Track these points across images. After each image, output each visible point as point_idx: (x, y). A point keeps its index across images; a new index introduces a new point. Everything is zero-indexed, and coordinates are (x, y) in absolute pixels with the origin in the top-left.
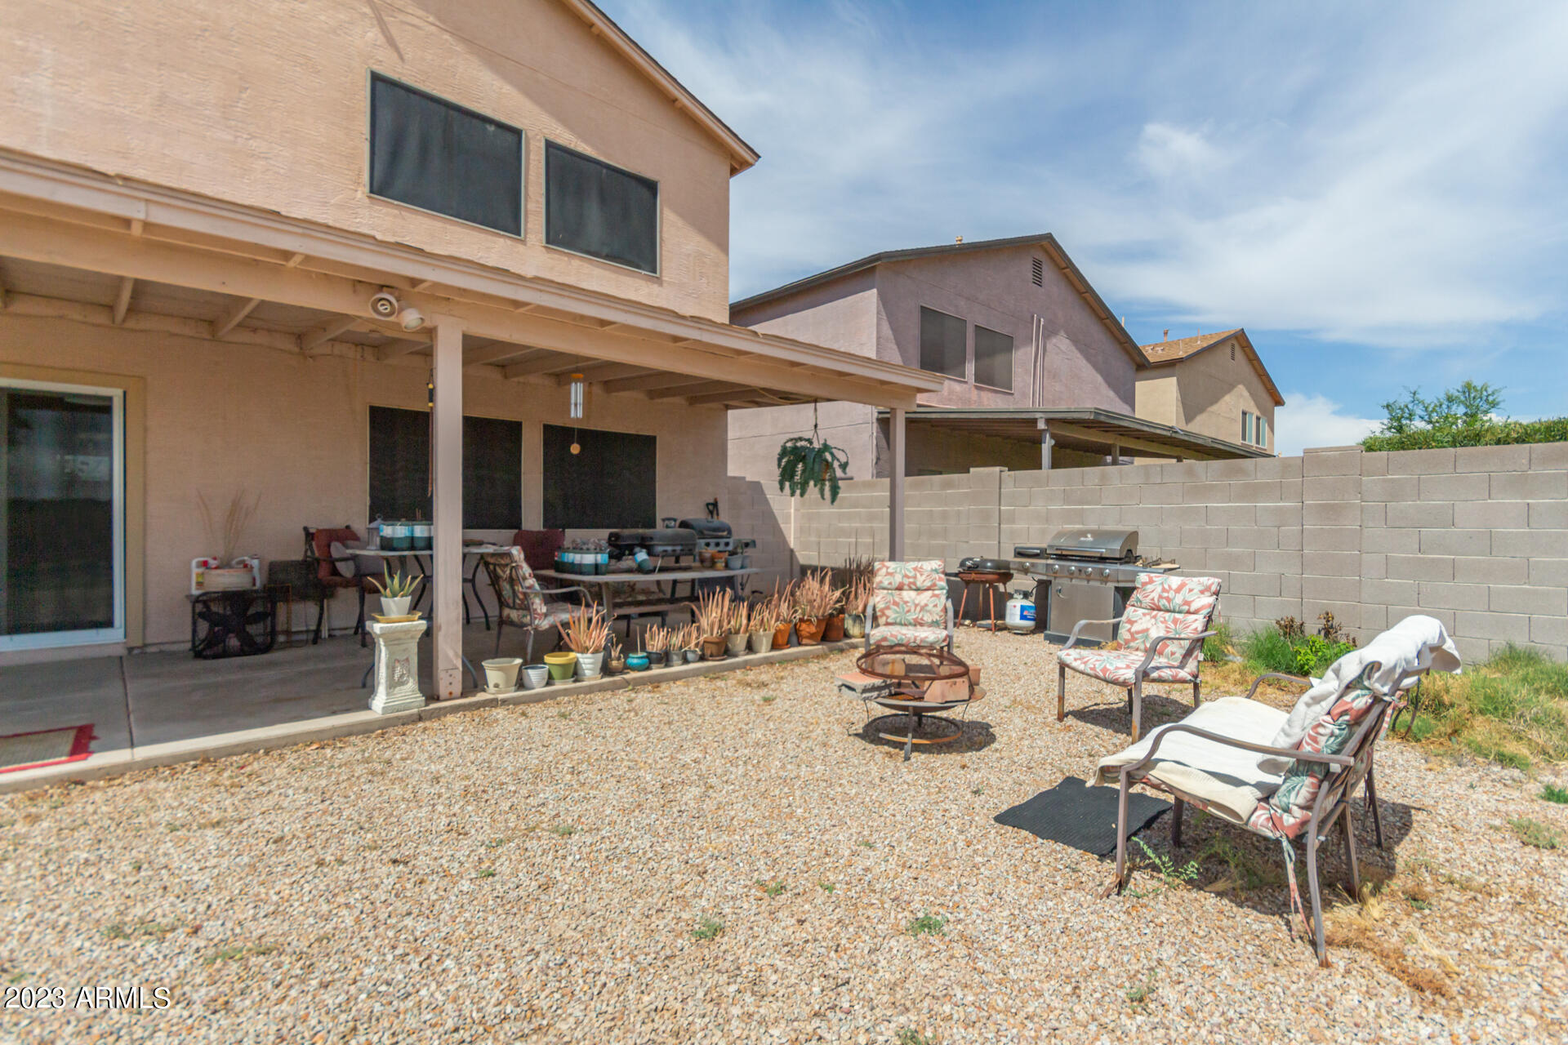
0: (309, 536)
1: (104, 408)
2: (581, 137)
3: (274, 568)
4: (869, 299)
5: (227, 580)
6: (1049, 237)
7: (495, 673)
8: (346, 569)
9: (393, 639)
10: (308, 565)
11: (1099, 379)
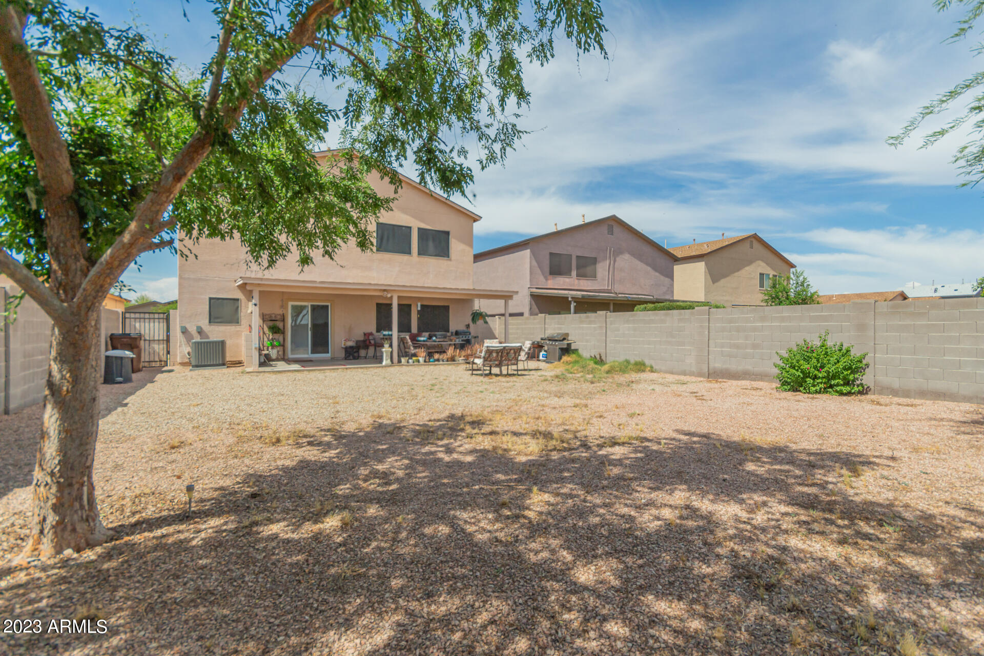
0: (365, 334)
1: (327, 306)
2: (428, 224)
3: (357, 342)
4: (527, 253)
5: (350, 344)
6: (614, 216)
7: (403, 360)
8: (372, 342)
9: (387, 352)
10: (364, 341)
11: (649, 268)
